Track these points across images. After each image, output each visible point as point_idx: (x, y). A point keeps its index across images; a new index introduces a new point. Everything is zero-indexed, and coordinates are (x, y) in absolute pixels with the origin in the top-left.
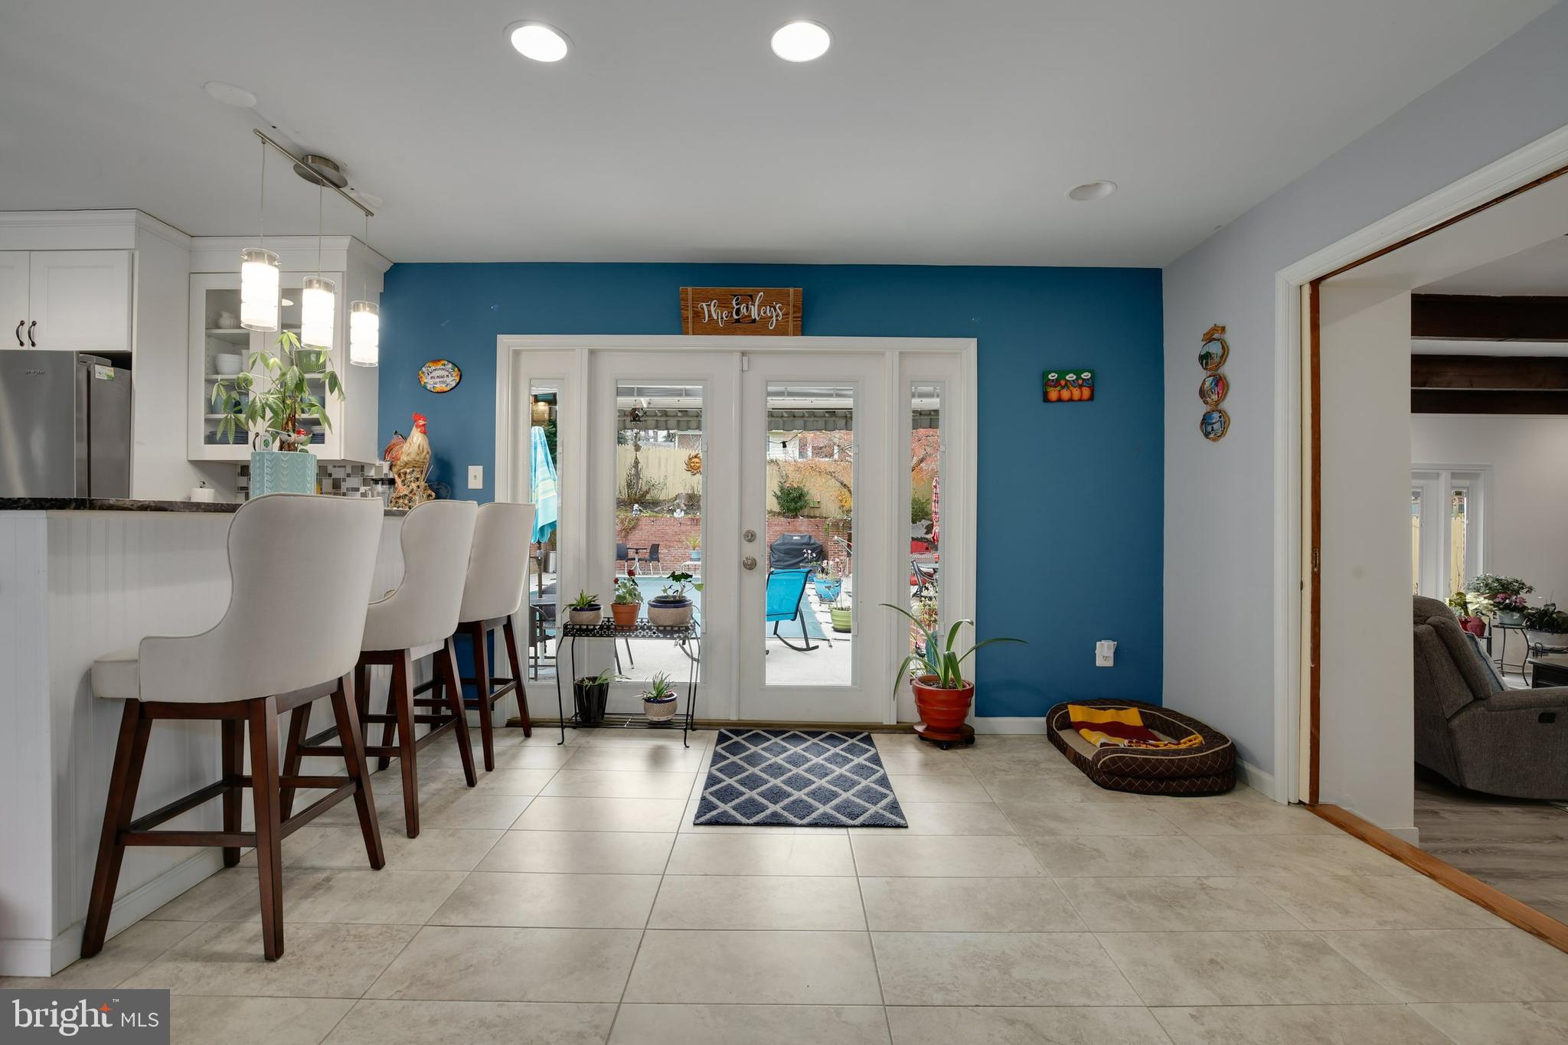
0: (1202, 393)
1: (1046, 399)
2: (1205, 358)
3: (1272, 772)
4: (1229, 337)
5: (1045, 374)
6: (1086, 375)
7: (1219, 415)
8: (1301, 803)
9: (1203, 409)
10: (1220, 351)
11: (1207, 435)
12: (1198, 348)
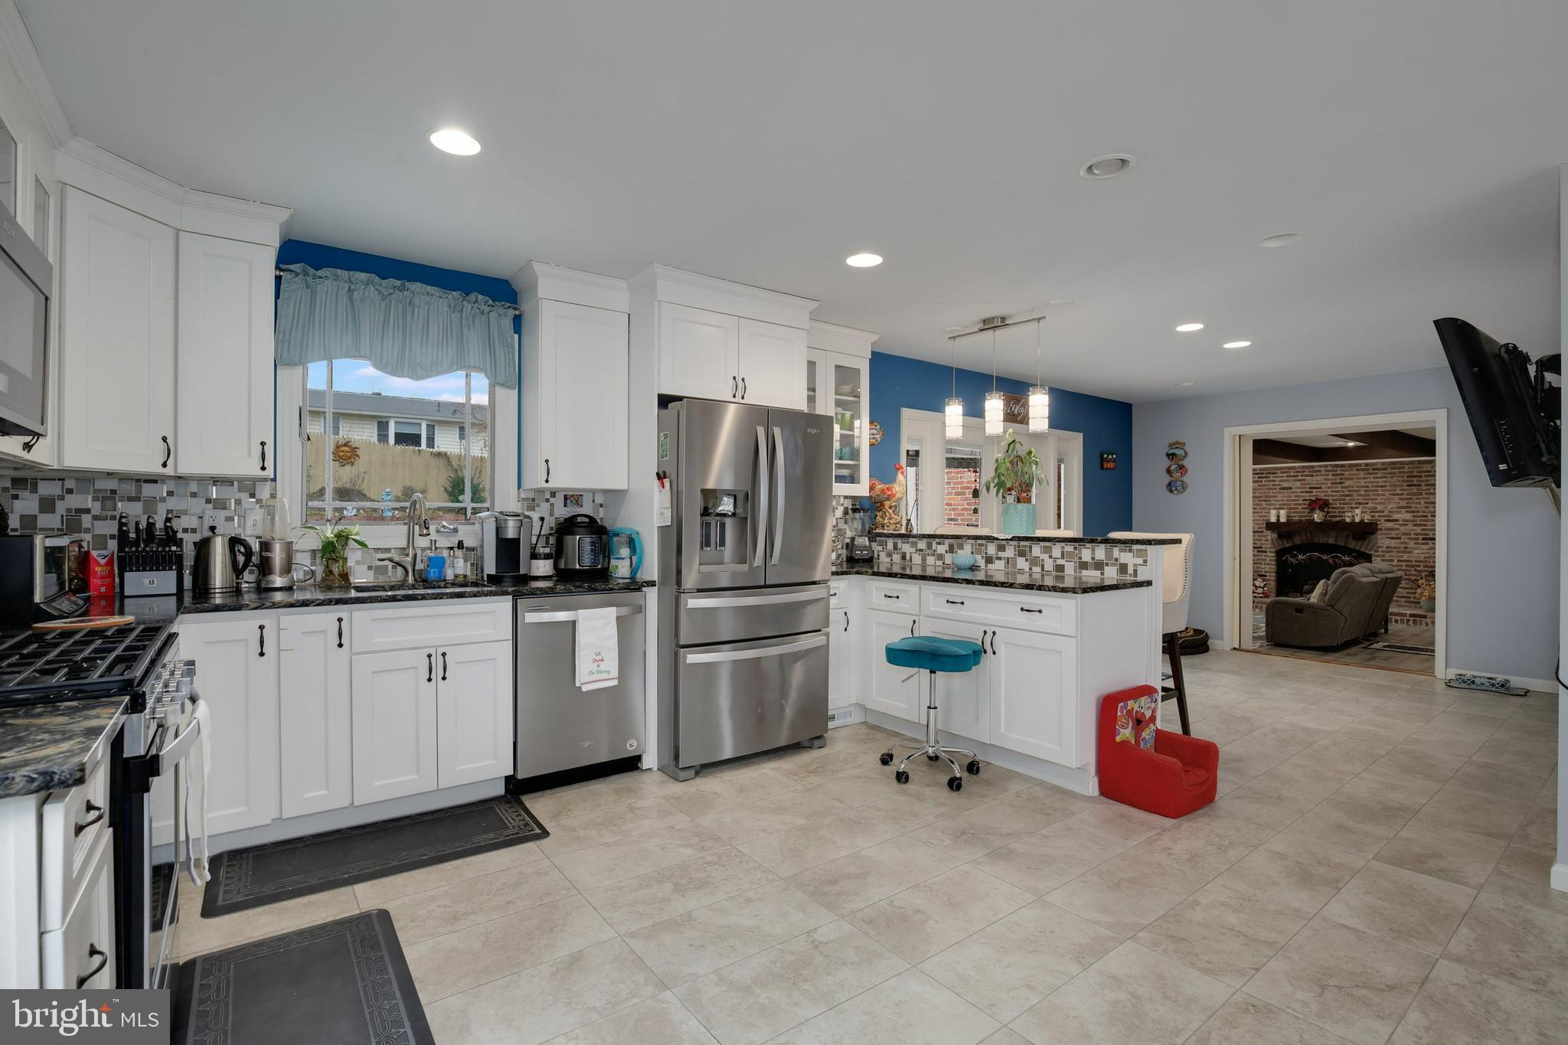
0: (1169, 471)
1: (1102, 468)
2: (1171, 456)
3: (1222, 639)
4: (1186, 448)
5: (1102, 455)
6: (1114, 456)
7: (1181, 483)
8: (1234, 648)
9: (1168, 479)
10: (1183, 454)
11: (1171, 491)
12: (1166, 449)
